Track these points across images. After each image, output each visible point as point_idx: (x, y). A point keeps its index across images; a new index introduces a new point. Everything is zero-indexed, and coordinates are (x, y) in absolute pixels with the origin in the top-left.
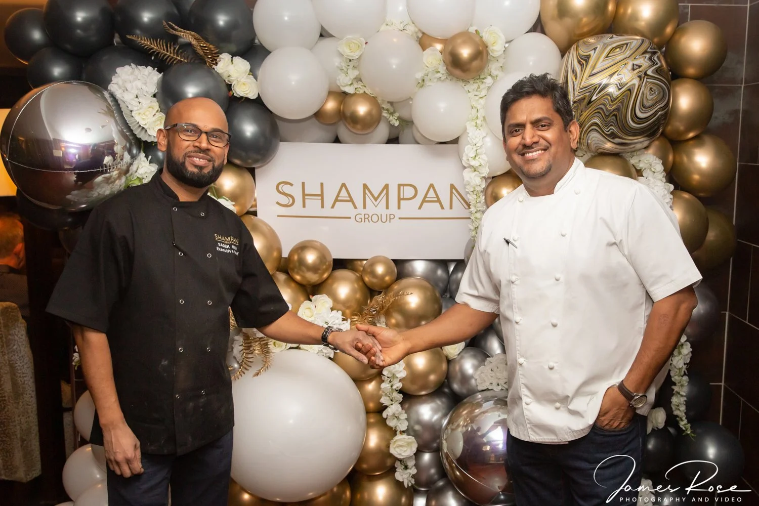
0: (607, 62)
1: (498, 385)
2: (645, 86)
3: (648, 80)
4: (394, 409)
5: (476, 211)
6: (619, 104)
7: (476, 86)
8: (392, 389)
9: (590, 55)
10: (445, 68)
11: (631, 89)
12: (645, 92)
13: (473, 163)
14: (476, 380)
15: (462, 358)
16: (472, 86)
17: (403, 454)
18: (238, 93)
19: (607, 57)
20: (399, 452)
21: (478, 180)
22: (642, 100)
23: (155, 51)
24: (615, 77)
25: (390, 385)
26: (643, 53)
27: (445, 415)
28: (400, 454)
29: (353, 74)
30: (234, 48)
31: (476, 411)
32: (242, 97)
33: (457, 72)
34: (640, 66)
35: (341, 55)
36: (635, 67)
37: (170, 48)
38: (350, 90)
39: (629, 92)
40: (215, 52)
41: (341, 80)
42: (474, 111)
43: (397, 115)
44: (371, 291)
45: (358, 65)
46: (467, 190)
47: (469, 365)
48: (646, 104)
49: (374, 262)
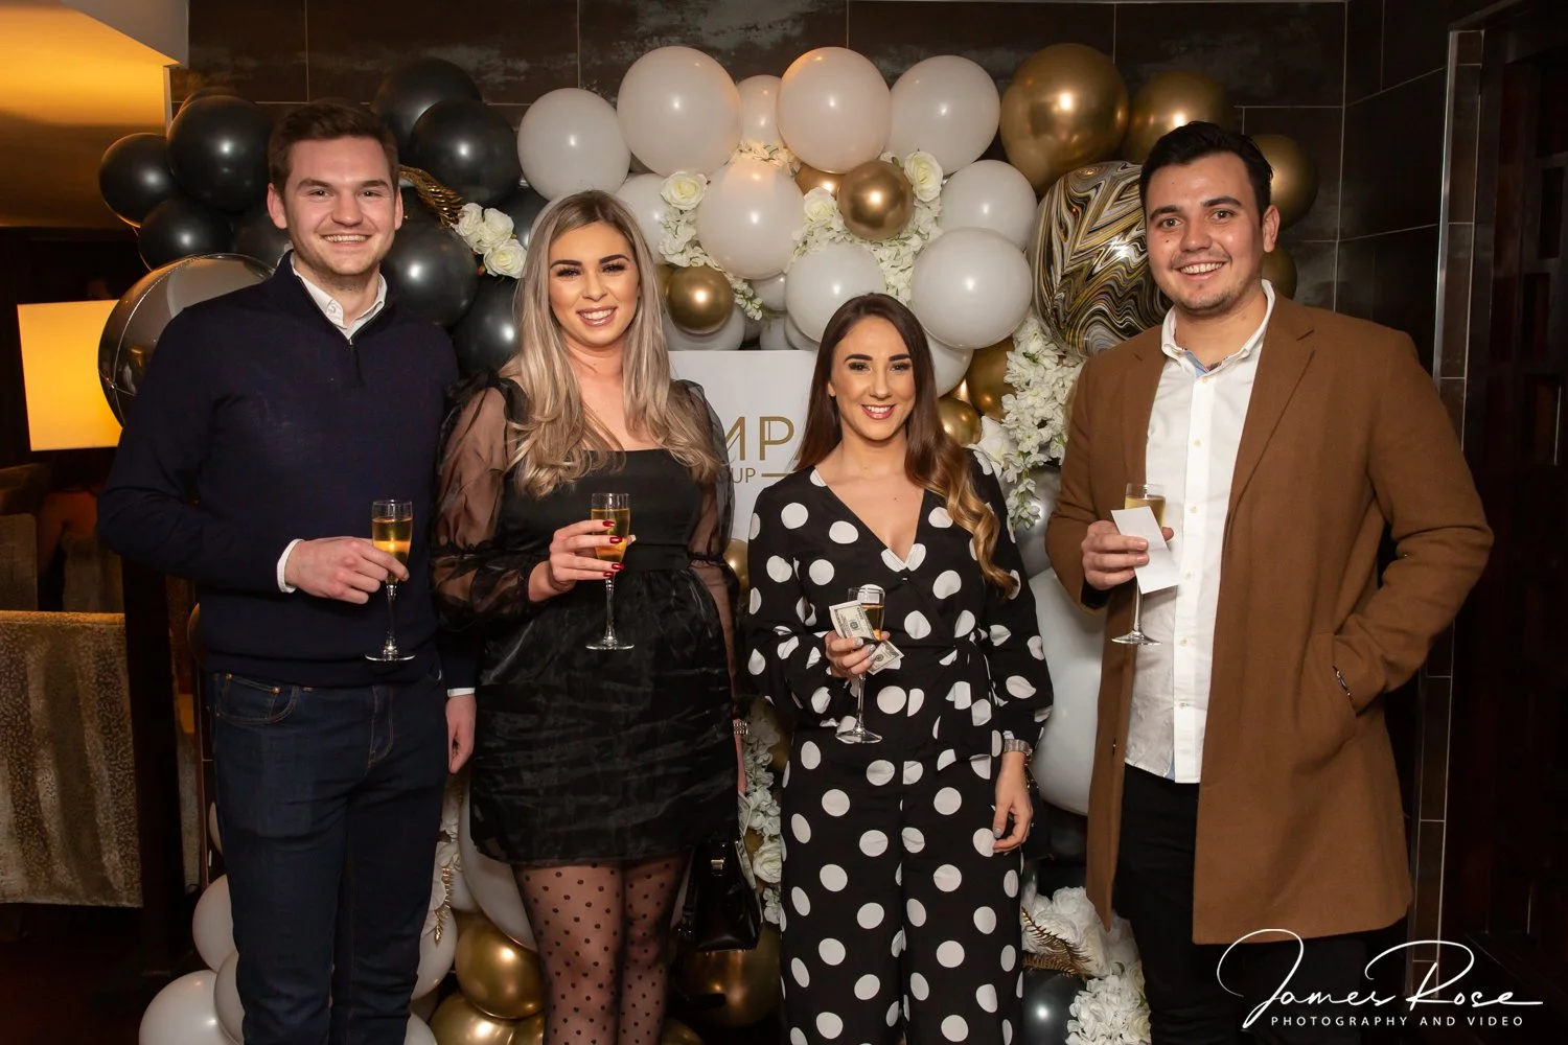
0: (1118, 208)
4: (759, 797)
6: (1141, 278)
7: (893, 250)
9: (1088, 198)
10: (842, 221)
16: (887, 251)
18: (494, 269)
19: (1118, 200)
24: (1133, 233)
29: (687, 234)
30: (486, 194)
32: (500, 276)
33: (863, 229)
35: (667, 203)
38: (680, 260)
40: (456, 201)
41: (667, 245)
43: (758, 301)
45: (694, 221)
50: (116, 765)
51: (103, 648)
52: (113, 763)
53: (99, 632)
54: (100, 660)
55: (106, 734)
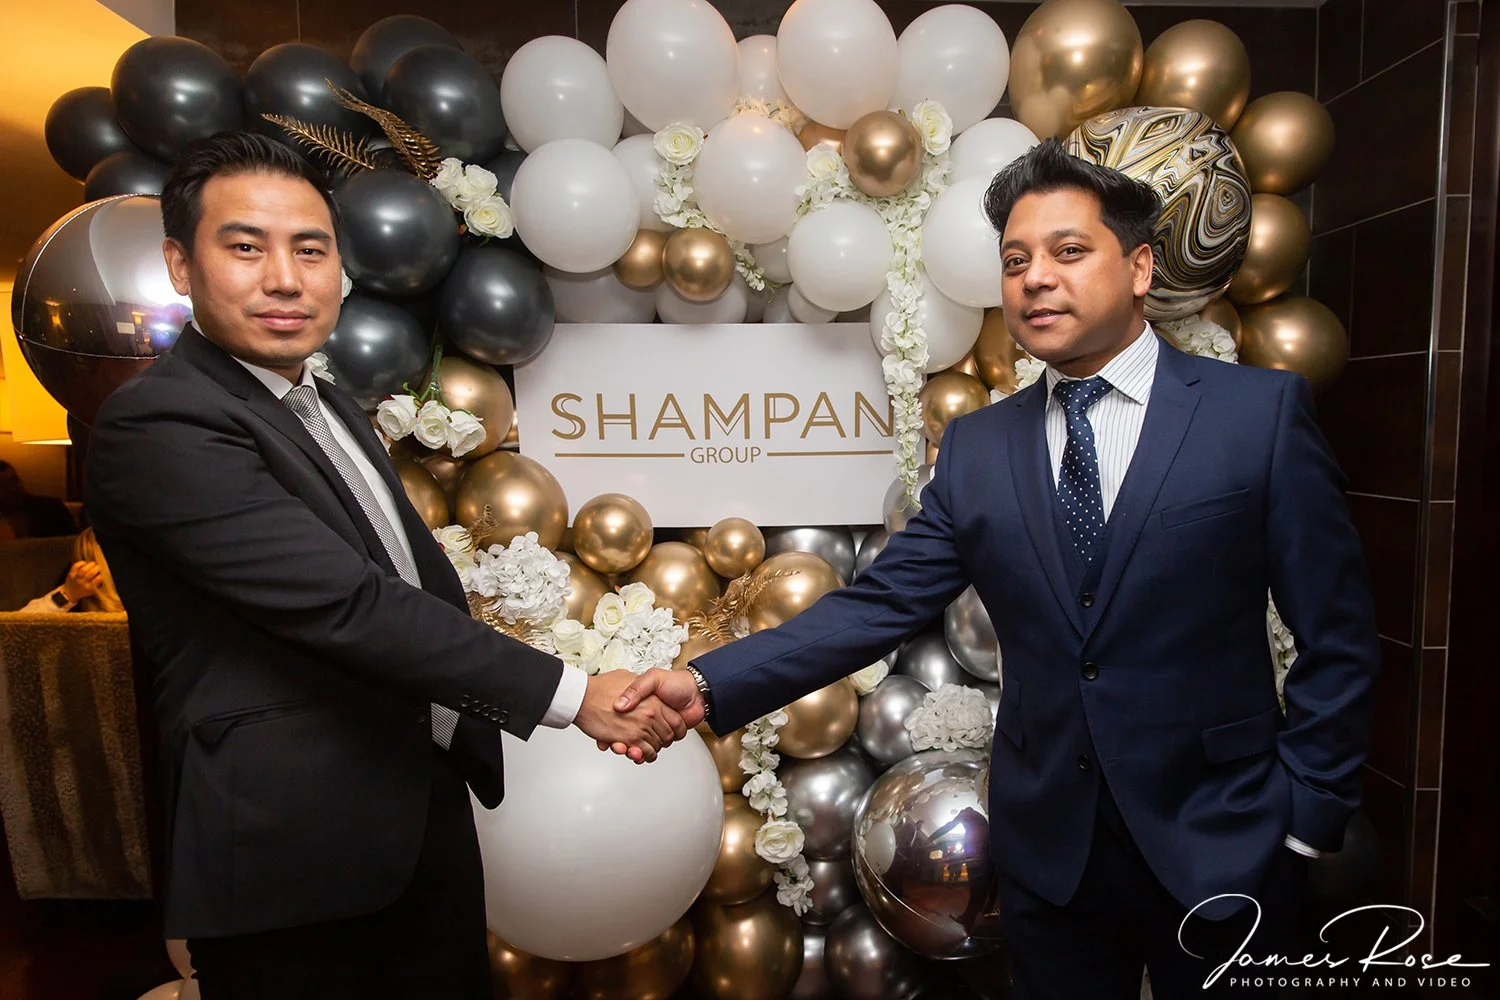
0: (1144, 147)
1: (950, 740)
2: (1215, 187)
3: (1219, 177)
4: (764, 780)
5: (906, 429)
6: (1170, 221)
7: (901, 209)
8: (761, 745)
9: (1111, 139)
10: (847, 176)
11: (1191, 193)
12: (1215, 198)
13: (900, 343)
14: (909, 732)
15: (883, 693)
16: (895, 212)
17: (779, 855)
18: (476, 226)
19: (1143, 139)
20: (773, 853)
21: (910, 375)
22: (1210, 212)
23: (321, 150)
24: (1161, 172)
25: (758, 738)
26: (1206, 133)
27: (859, 795)
28: (775, 856)
29: (683, 193)
30: (466, 149)
31: (914, 788)
32: (483, 237)
33: (869, 183)
34: (1203, 153)
35: (661, 159)
36: (1196, 155)
37: (348, 144)
38: (678, 222)
39: (1187, 199)
40: (432, 151)
41: (662, 204)
42: (899, 254)
43: (761, 271)
44: (720, 580)
45: (691, 179)
46: (890, 394)
47: (895, 706)
48: (1218, 220)
49: (725, 528)
50: (134, 762)
51: (118, 647)
52: (132, 760)
53: (113, 631)
54: (115, 659)
55: (123, 732)
